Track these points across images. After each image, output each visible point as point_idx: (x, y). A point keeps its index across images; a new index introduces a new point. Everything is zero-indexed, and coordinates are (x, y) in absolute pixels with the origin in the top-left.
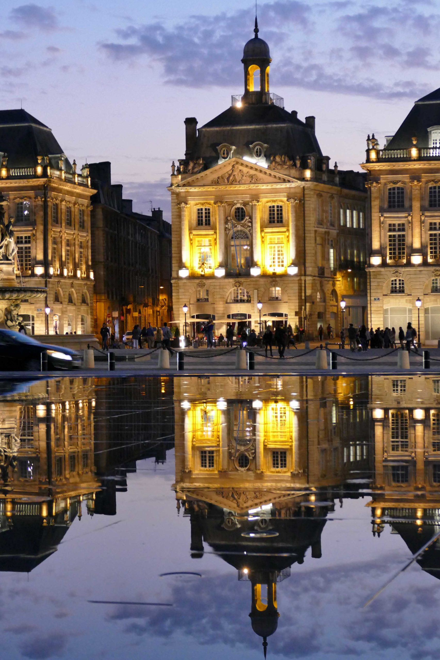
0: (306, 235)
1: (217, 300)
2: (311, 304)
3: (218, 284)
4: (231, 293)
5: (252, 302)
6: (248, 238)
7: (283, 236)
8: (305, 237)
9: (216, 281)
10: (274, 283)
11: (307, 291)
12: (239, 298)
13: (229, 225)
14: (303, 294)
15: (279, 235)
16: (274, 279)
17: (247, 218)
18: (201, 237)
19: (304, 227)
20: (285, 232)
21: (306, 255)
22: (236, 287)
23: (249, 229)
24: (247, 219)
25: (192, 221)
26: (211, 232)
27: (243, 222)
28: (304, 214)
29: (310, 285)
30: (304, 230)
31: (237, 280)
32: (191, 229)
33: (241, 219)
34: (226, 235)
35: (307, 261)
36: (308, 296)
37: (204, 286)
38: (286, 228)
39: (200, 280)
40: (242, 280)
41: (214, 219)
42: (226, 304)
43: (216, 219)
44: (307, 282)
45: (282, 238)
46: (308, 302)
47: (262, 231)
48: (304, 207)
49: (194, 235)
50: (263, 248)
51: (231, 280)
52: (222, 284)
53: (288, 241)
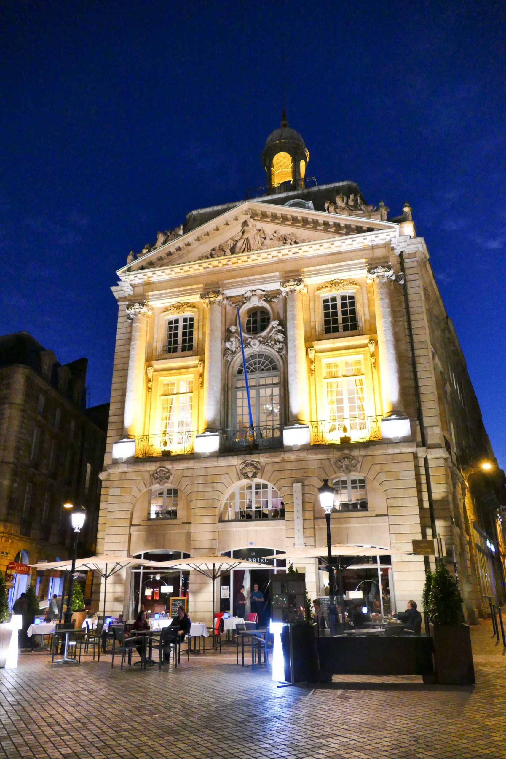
0: (417, 352)
1: (199, 512)
2: (449, 523)
3: (202, 472)
4: (232, 496)
5: (287, 515)
6: (275, 368)
7: (361, 357)
8: (413, 357)
9: (197, 465)
10: (347, 462)
11: (434, 488)
12: (254, 509)
13: (233, 344)
14: (425, 496)
15: (350, 354)
16: (346, 452)
17: (274, 323)
18: (171, 375)
19: (411, 335)
20: (366, 346)
21: (423, 398)
22: (247, 477)
23: (279, 346)
24: (273, 327)
25: (155, 344)
26: (193, 361)
27: (264, 334)
28: (407, 308)
29: (442, 472)
30: (412, 342)
31: (249, 458)
32: (149, 360)
33: (259, 328)
34: (227, 365)
35: (425, 413)
36: (436, 501)
37: (168, 478)
38: (368, 336)
39: (158, 464)
40: (262, 459)
41: (201, 335)
42: (221, 524)
43: (204, 334)
44: (431, 464)
45: (359, 362)
46: (439, 518)
47: (308, 347)
48: (406, 295)
49: (155, 371)
50: (313, 387)
51: (235, 461)
52: (211, 472)
53: (376, 365)
